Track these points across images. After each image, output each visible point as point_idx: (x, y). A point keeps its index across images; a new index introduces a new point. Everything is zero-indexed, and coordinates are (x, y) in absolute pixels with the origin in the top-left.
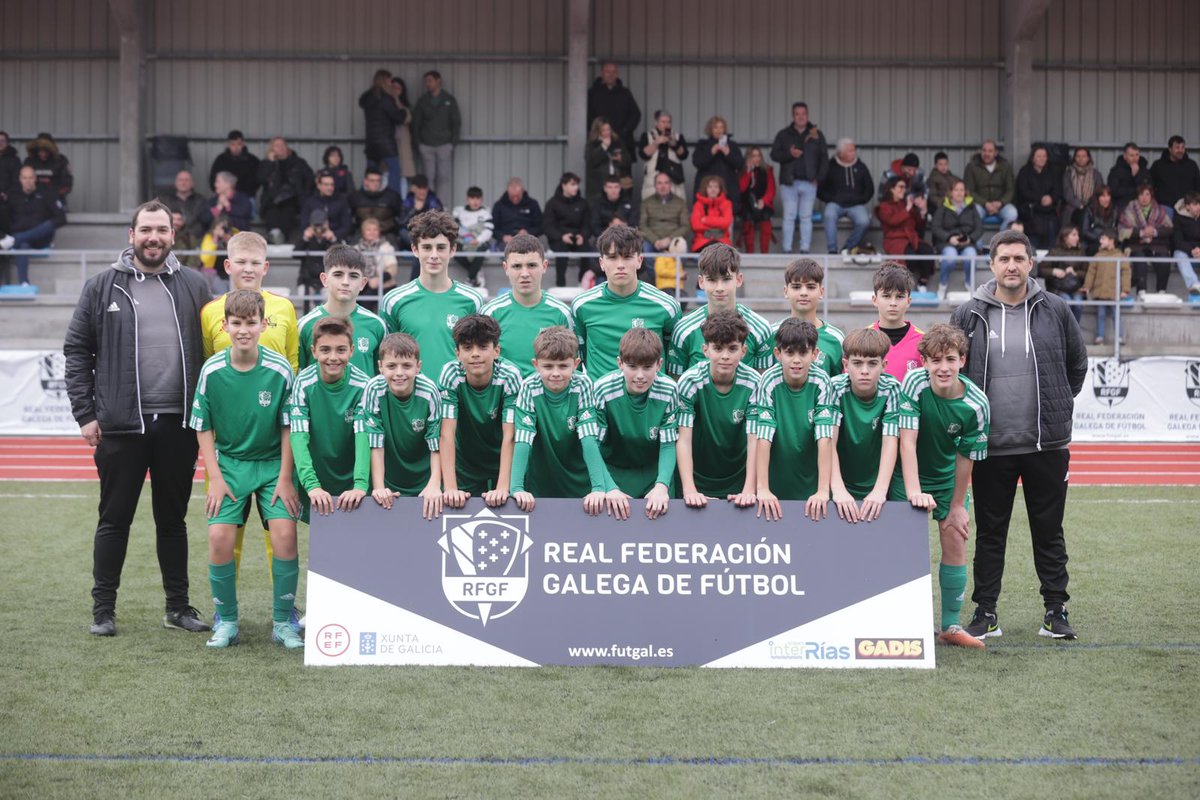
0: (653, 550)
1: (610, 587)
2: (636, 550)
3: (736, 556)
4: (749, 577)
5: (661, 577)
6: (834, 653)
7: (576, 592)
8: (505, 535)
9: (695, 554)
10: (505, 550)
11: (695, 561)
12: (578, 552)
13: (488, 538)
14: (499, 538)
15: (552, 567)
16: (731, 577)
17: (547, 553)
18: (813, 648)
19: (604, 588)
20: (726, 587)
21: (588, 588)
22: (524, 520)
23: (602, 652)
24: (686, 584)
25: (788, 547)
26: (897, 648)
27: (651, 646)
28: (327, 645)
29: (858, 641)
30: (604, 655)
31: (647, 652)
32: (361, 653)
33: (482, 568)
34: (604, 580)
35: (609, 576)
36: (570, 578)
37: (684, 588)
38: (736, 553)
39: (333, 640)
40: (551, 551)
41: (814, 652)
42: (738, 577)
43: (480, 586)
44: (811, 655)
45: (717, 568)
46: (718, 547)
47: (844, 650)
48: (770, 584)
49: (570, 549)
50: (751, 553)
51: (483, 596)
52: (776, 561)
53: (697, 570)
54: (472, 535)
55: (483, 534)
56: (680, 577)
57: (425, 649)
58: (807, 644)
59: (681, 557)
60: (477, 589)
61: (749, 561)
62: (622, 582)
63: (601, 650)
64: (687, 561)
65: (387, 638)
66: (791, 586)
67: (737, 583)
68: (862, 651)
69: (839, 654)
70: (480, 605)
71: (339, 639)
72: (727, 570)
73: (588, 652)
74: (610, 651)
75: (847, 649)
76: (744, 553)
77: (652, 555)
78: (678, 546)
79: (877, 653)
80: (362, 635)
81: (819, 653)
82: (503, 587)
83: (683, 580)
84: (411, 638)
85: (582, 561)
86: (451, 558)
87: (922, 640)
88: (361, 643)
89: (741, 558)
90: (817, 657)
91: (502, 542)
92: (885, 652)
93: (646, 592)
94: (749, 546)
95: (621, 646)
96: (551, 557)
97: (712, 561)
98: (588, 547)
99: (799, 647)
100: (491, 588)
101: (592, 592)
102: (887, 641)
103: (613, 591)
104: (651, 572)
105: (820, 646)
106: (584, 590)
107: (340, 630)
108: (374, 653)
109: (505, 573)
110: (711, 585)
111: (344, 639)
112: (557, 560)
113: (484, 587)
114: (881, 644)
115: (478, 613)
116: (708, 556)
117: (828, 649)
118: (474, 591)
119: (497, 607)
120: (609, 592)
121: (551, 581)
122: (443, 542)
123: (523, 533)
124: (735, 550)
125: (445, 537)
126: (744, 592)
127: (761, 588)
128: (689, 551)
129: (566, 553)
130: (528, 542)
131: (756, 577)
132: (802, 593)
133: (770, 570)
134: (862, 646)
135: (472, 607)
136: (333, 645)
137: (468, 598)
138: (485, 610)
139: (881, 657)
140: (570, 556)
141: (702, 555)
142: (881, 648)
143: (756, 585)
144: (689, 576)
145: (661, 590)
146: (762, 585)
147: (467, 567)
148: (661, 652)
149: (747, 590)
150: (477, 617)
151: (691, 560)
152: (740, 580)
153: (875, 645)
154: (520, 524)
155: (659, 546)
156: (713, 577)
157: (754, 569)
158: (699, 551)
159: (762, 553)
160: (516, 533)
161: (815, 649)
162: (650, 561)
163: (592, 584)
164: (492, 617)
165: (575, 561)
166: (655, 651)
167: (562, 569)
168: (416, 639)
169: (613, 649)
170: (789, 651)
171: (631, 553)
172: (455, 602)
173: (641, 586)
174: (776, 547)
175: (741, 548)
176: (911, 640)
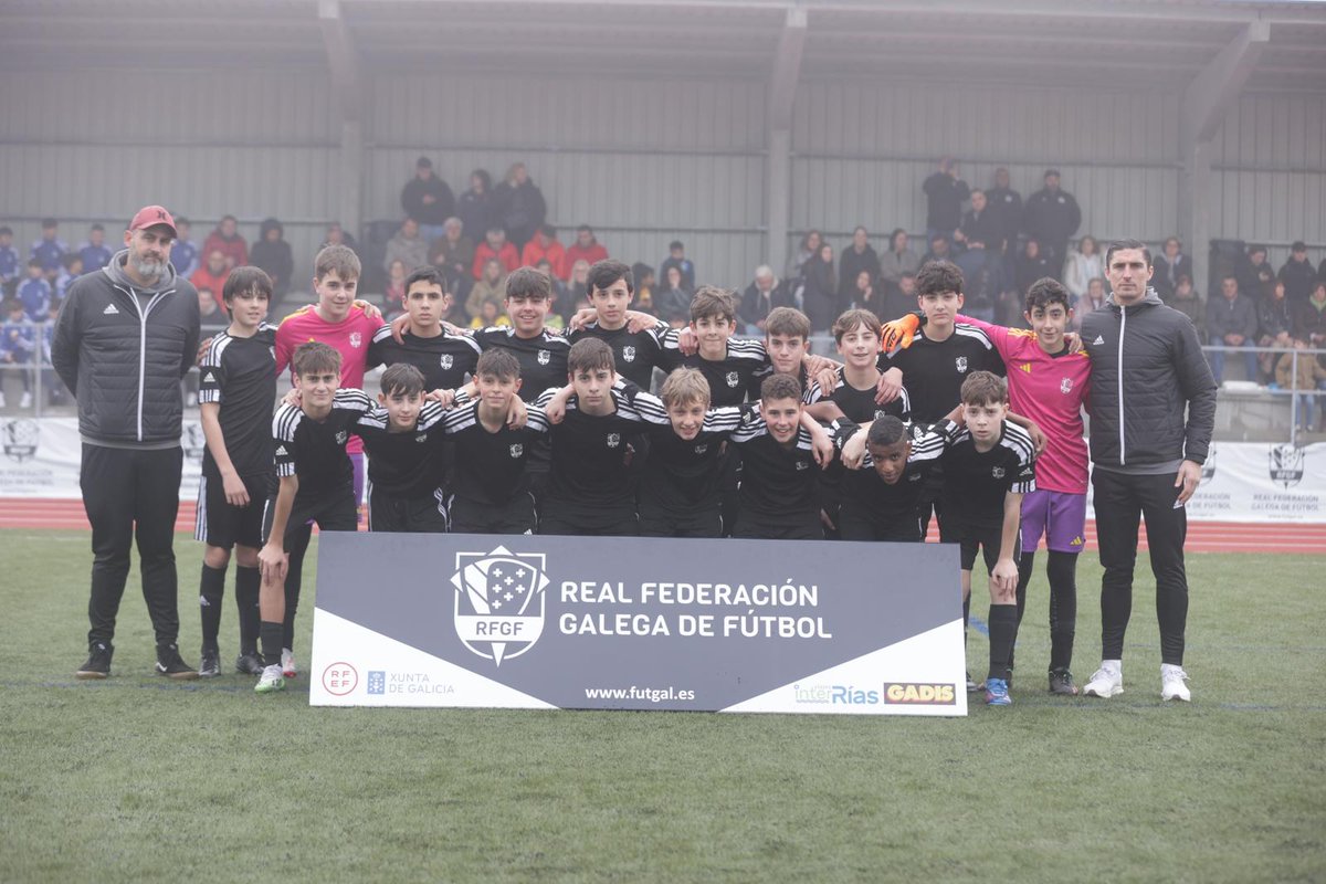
0: (674, 591)
1: (630, 628)
2: (656, 590)
3: (760, 598)
4: (774, 619)
5: (682, 618)
6: (861, 697)
7: (594, 632)
8: (521, 573)
9: (718, 595)
10: (520, 589)
11: (718, 602)
12: (596, 592)
13: (503, 577)
14: (515, 577)
15: (569, 606)
16: (755, 619)
17: (564, 593)
18: (840, 692)
19: (623, 628)
20: (750, 629)
21: (606, 629)
22: (541, 558)
23: (619, 694)
24: (709, 626)
25: (815, 589)
26: (927, 693)
27: (671, 689)
28: (333, 684)
29: (887, 686)
30: (622, 697)
31: (667, 695)
32: (369, 692)
33: (497, 607)
34: (623, 620)
35: (628, 616)
36: (588, 618)
37: (706, 630)
38: (761, 595)
39: (340, 679)
40: (568, 591)
41: (841, 696)
42: (762, 618)
43: (494, 626)
44: (838, 699)
45: (741, 609)
46: (742, 588)
47: (872, 695)
48: (795, 627)
49: (588, 588)
50: (777, 595)
51: (497, 635)
52: (802, 603)
53: (720, 611)
54: (486, 573)
55: (498, 573)
56: (702, 618)
57: (435, 689)
58: (834, 687)
59: (704, 598)
60: (491, 628)
61: (774, 603)
62: (641, 622)
63: (620, 691)
64: (709, 602)
65: (397, 677)
66: (817, 628)
67: (762, 625)
68: (891, 695)
69: (867, 699)
70: (493, 644)
71: (346, 678)
72: (751, 612)
73: (605, 694)
74: (628, 693)
75: (876, 693)
76: (769, 594)
77: (674, 595)
78: (700, 586)
79: (907, 698)
80: (371, 674)
81: (846, 698)
82: (518, 626)
83: (706, 622)
84: (421, 678)
85: (600, 600)
86: (465, 597)
87: (953, 685)
88: (369, 682)
89: (766, 600)
90: (845, 702)
91: (518, 581)
92: (915, 697)
93: (667, 633)
94: (774, 588)
95: (641, 688)
96: (568, 597)
97: (736, 602)
98: (607, 586)
99: (826, 691)
100: (506, 627)
101: (611, 632)
102: (917, 686)
103: (633, 632)
104: (672, 613)
105: (848, 690)
106: (603, 631)
107: (346, 668)
108: (383, 692)
109: (521, 613)
110: (734, 626)
111: (351, 678)
112: (574, 600)
113: (498, 626)
114: (911, 689)
115: (492, 654)
116: (732, 597)
117: (857, 692)
118: (487, 630)
119: (511, 647)
120: (628, 633)
121: (568, 621)
122: (456, 580)
123: (540, 571)
124: (760, 591)
125: (458, 575)
126: (768, 634)
127: (787, 631)
128: (712, 592)
129: (584, 592)
130: (544, 581)
131: (782, 619)
132: (829, 636)
133: (796, 611)
134: (891, 690)
135: (486, 646)
136: (340, 684)
137: (481, 637)
138: (498, 650)
139: (911, 702)
140: (588, 596)
141: (725, 596)
142: (911, 693)
143: (782, 627)
144: (711, 618)
145: (682, 631)
146: (788, 627)
147: (480, 606)
148: (682, 695)
149: (772, 632)
150: (491, 657)
151: (714, 601)
152: (764, 622)
153: (904, 690)
154: (536, 562)
155: (680, 586)
156: (736, 618)
157: (779, 610)
158: (722, 593)
159: (788, 595)
160: (532, 572)
161: (842, 694)
162: (672, 601)
163: (610, 624)
164: (506, 657)
165: (593, 600)
166: (676, 693)
167: (580, 609)
168: (426, 679)
169: (632, 691)
170: (815, 695)
171: (652, 593)
172: (469, 642)
173: (661, 626)
174: (803, 589)
175: (766, 589)
176: (942, 685)
